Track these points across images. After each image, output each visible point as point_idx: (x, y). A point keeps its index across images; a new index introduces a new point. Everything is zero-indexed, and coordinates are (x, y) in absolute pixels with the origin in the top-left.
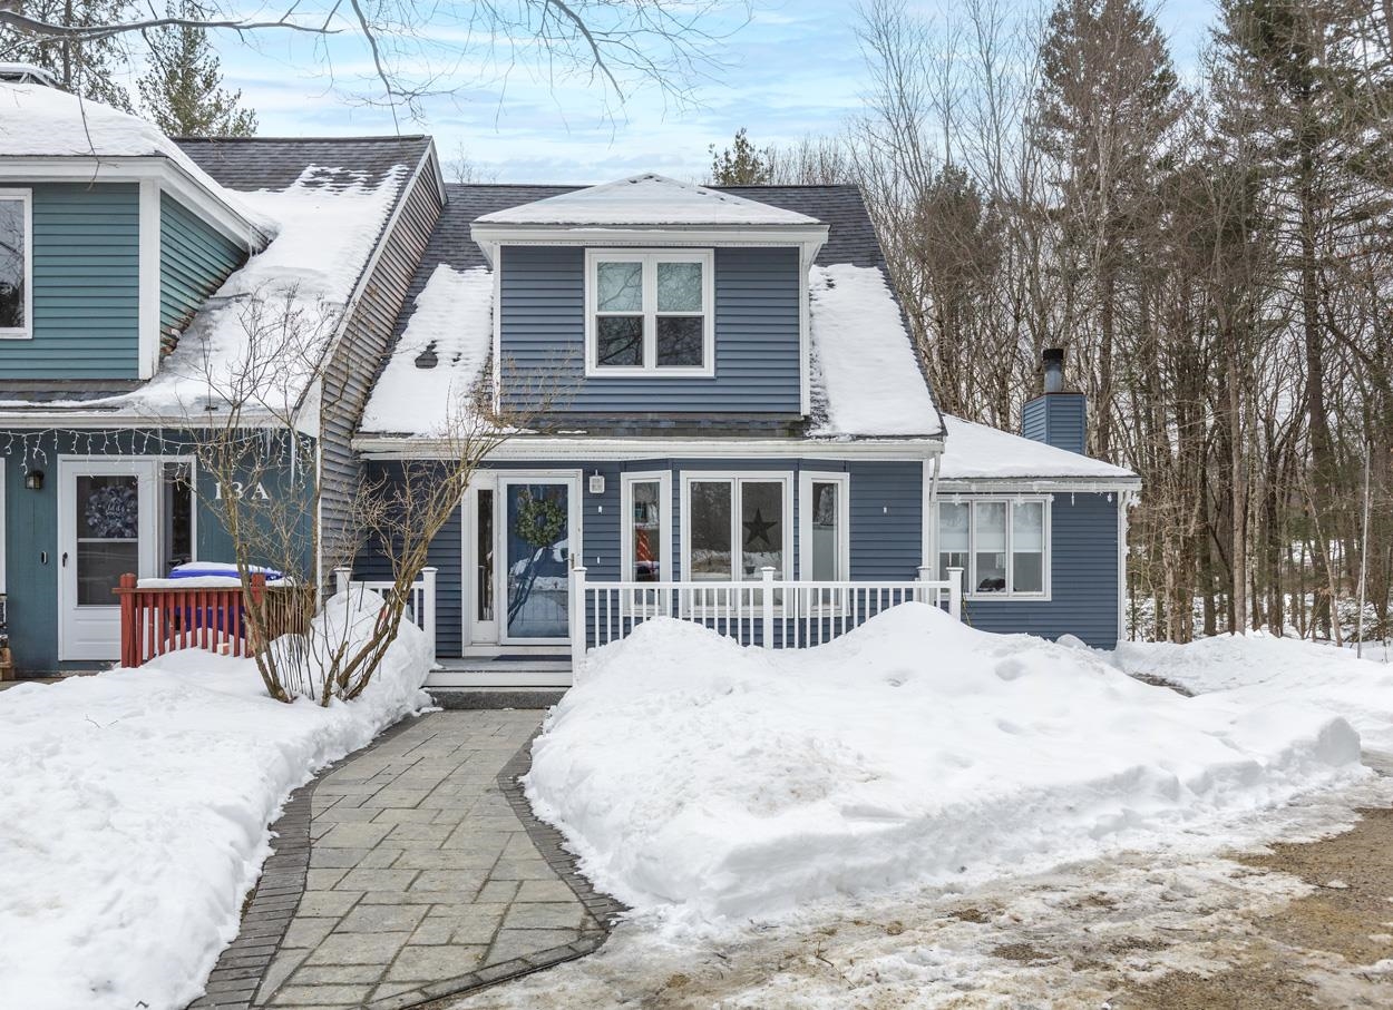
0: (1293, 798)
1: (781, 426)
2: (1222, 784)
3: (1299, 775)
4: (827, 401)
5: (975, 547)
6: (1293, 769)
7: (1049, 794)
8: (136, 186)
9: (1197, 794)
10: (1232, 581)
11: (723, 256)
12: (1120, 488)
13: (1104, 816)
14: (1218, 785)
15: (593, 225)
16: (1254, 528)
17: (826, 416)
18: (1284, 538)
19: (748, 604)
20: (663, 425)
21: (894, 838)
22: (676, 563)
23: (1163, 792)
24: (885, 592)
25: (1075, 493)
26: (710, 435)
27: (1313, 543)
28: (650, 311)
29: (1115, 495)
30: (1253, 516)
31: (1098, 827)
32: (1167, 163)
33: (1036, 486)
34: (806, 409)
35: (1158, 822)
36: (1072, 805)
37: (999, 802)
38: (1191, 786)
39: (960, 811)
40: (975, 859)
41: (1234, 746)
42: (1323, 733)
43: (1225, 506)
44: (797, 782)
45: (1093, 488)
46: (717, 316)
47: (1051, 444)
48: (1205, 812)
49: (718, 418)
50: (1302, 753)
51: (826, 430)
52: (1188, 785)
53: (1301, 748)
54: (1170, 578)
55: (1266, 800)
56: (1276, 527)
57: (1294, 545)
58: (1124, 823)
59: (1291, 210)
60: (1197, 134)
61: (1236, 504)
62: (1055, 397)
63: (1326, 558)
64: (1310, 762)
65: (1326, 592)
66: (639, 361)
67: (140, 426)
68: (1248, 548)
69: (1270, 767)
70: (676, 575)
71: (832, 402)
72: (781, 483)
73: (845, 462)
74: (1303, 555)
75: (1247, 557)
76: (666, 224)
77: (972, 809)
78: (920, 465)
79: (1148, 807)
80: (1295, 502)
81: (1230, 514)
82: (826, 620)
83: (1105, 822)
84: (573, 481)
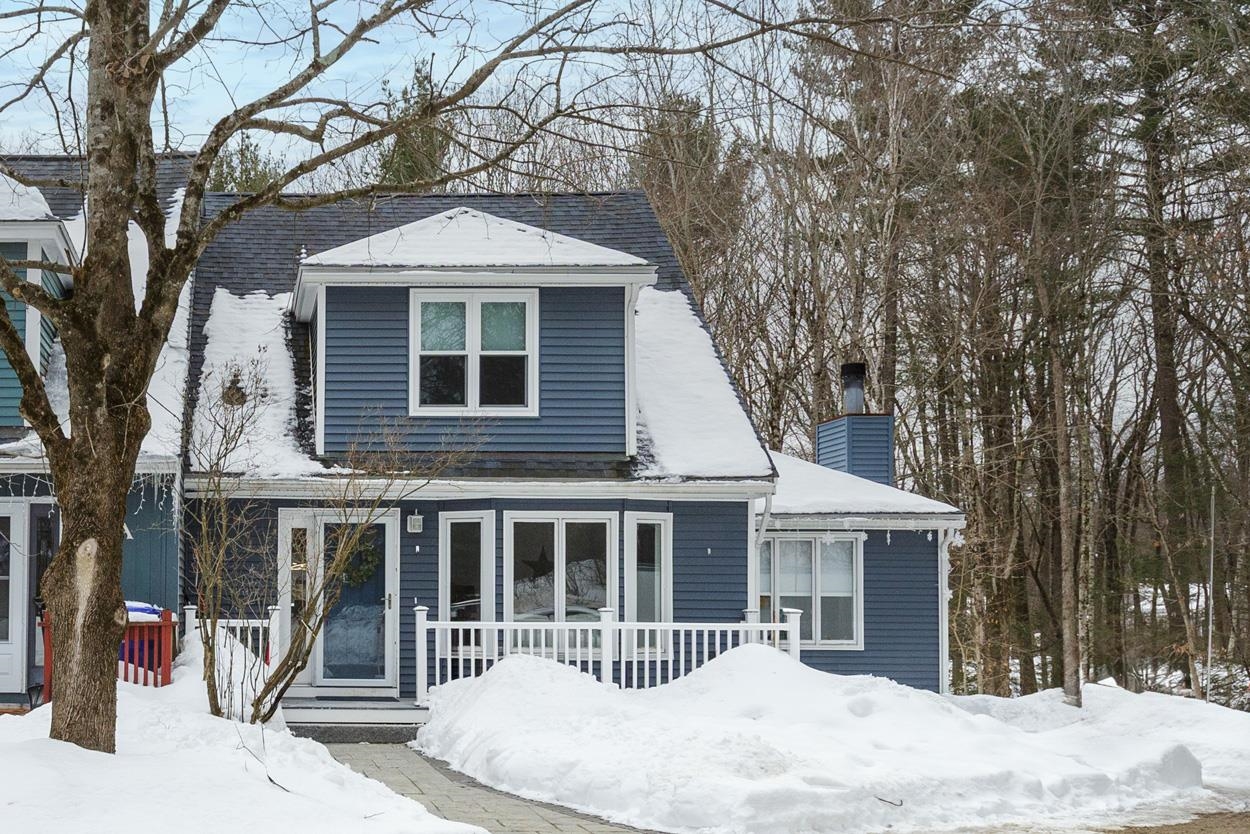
0: (1140, 805)
1: (609, 467)
2: (1077, 791)
3: (1144, 790)
4: (651, 440)
5: (777, 589)
6: (1138, 786)
7: (942, 783)
8: (25, 245)
9: (1059, 797)
10: (1060, 635)
11: (547, 295)
12: (940, 525)
13: (986, 802)
14: (1074, 791)
15: (422, 267)
16: (1087, 566)
17: (652, 456)
18: (1127, 581)
19: (575, 646)
20: (489, 465)
21: (844, 799)
22: (499, 604)
23: (1029, 791)
24: (724, 634)
25: (891, 531)
26: (537, 476)
27: (1167, 587)
28: (473, 352)
29: (935, 533)
30: (1086, 552)
31: (982, 808)
32: (969, 96)
33: (847, 522)
34: (632, 449)
35: (1027, 811)
36: (961, 792)
37: (909, 784)
38: (1052, 790)
39: (883, 788)
40: (898, 821)
41: (1085, 763)
42: (1166, 758)
43: (1048, 538)
44: (763, 762)
45: (911, 525)
46: (541, 355)
47: (853, 472)
48: (1065, 809)
49: (542, 458)
50: (1147, 773)
51: (653, 471)
52: (1049, 789)
53: (1147, 768)
54: (980, 630)
55: (1115, 805)
56: (1117, 566)
57: (1141, 591)
58: (1000, 809)
59: (1131, 160)
60: (1007, 62)
61: (1064, 537)
62: (857, 419)
63: (1183, 606)
64: (1155, 781)
65: (1183, 649)
66: (462, 401)
67: (30, 472)
68: (1081, 593)
69: (1118, 782)
70: (500, 616)
71: (656, 441)
72: (605, 524)
73: (668, 502)
74: (1154, 603)
75: (1080, 606)
76: (494, 266)
77: (891, 787)
78: (744, 506)
79: (1020, 801)
80: (1142, 533)
81: (1057, 550)
82: (653, 663)
83: (988, 806)
84: (391, 521)
